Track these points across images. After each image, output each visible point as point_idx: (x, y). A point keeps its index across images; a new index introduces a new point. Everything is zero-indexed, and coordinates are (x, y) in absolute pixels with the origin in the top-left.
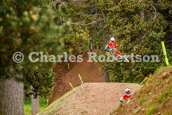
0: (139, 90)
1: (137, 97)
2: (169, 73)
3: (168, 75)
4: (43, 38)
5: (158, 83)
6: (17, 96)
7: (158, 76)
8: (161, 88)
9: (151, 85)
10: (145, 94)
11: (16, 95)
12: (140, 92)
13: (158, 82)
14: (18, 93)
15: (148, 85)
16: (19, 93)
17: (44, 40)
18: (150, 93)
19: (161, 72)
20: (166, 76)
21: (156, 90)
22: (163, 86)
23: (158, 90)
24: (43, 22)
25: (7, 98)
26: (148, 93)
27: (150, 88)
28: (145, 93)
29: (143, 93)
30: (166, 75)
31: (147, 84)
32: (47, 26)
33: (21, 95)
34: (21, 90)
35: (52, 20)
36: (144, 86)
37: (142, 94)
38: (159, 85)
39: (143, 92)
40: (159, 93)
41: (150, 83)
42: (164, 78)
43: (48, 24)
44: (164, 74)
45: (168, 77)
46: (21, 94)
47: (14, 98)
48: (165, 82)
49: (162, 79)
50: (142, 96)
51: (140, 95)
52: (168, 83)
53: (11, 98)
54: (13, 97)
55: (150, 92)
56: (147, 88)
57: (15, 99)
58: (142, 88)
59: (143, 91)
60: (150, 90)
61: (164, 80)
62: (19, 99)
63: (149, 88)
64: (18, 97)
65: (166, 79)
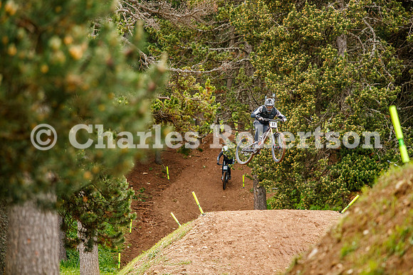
0: (338, 226)
1: (335, 241)
2: (410, 183)
3: (408, 187)
4: (100, 102)
5: (385, 207)
6: (42, 246)
7: (383, 191)
8: (391, 219)
9: (367, 211)
10: (354, 234)
11: (39, 244)
12: (340, 230)
13: (384, 204)
14: (44, 240)
15: (361, 213)
16: (47, 240)
17: (103, 108)
18: (366, 232)
19: (392, 181)
20: (404, 189)
21: (380, 224)
22: (396, 212)
23: (385, 223)
24: (98, 64)
25: (18, 252)
26: (360, 230)
27: (365, 219)
28: (353, 231)
29: (349, 233)
30: (402, 186)
31: (357, 210)
32: (109, 74)
33: (53, 244)
34: (53, 231)
35: (121, 59)
36: (350, 215)
37: (345, 233)
38: (386, 210)
39: (348, 230)
40: (387, 231)
41: (363, 208)
42: (399, 193)
43: (111, 67)
44: (398, 185)
45: (408, 191)
46: (51, 242)
47: (34, 251)
48: (400, 205)
49: (394, 198)
50: (346, 239)
51: (342, 236)
52: (409, 205)
53: (28, 252)
54: (33, 249)
55: (366, 229)
56: (358, 219)
57: (38, 253)
58: (346, 218)
59: (349, 227)
60: (366, 224)
61: (398, 198)
62: (48, 252)
63: (362, 219)
64: (45, 250)
65: (402, 197)
